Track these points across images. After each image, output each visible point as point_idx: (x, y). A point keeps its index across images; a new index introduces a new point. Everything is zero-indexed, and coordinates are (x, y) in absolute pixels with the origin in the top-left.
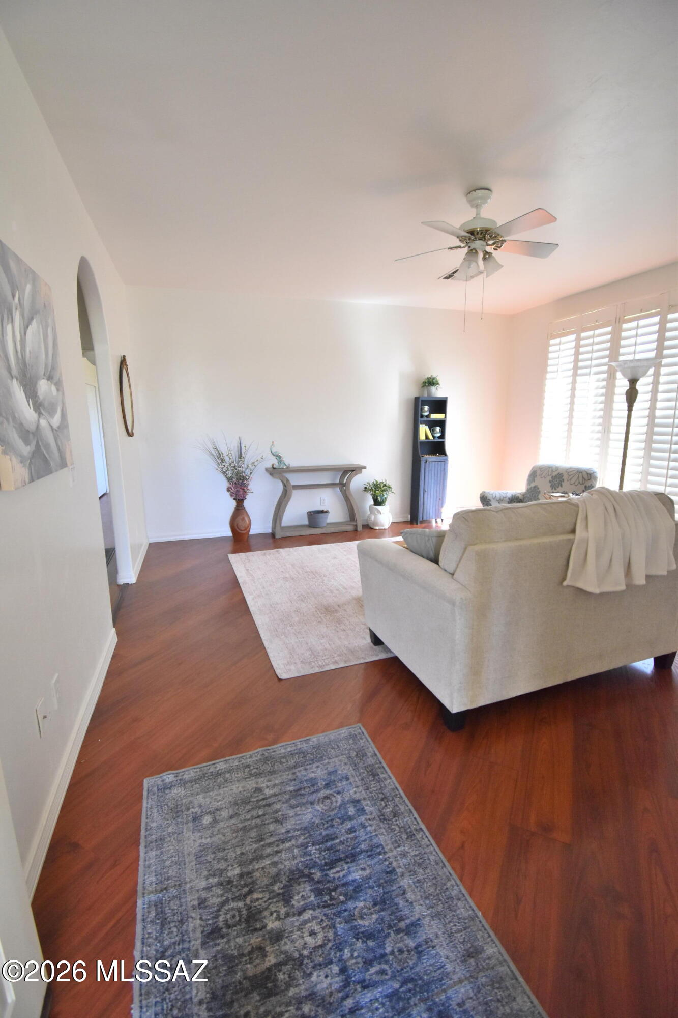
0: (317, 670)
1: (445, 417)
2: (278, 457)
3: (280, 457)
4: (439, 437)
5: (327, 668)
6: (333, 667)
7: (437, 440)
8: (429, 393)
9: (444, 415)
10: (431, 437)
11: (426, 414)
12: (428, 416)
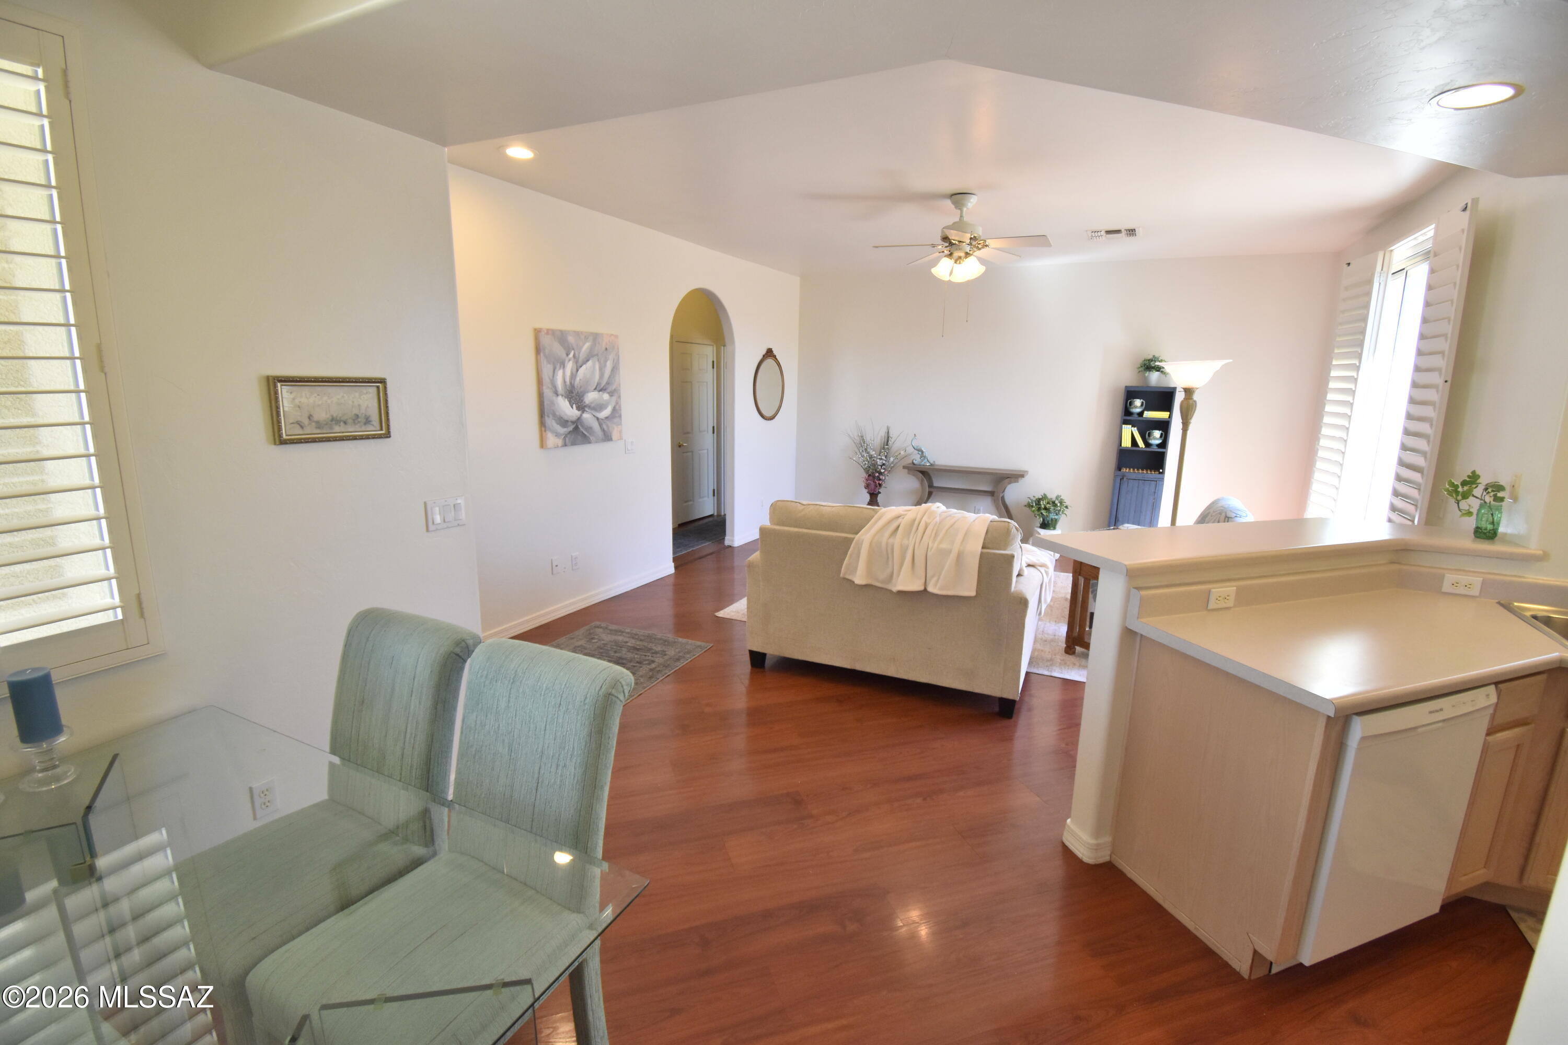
1: (1170, 417)
2: (920, 451)
3: (922, 452)
4: (1159, 446)
7: (1156, 449)
8: (1146, 379)
9: (1169, 413)
10: (1141, 444)
11: (1138, 410)
12: (1141, 414)
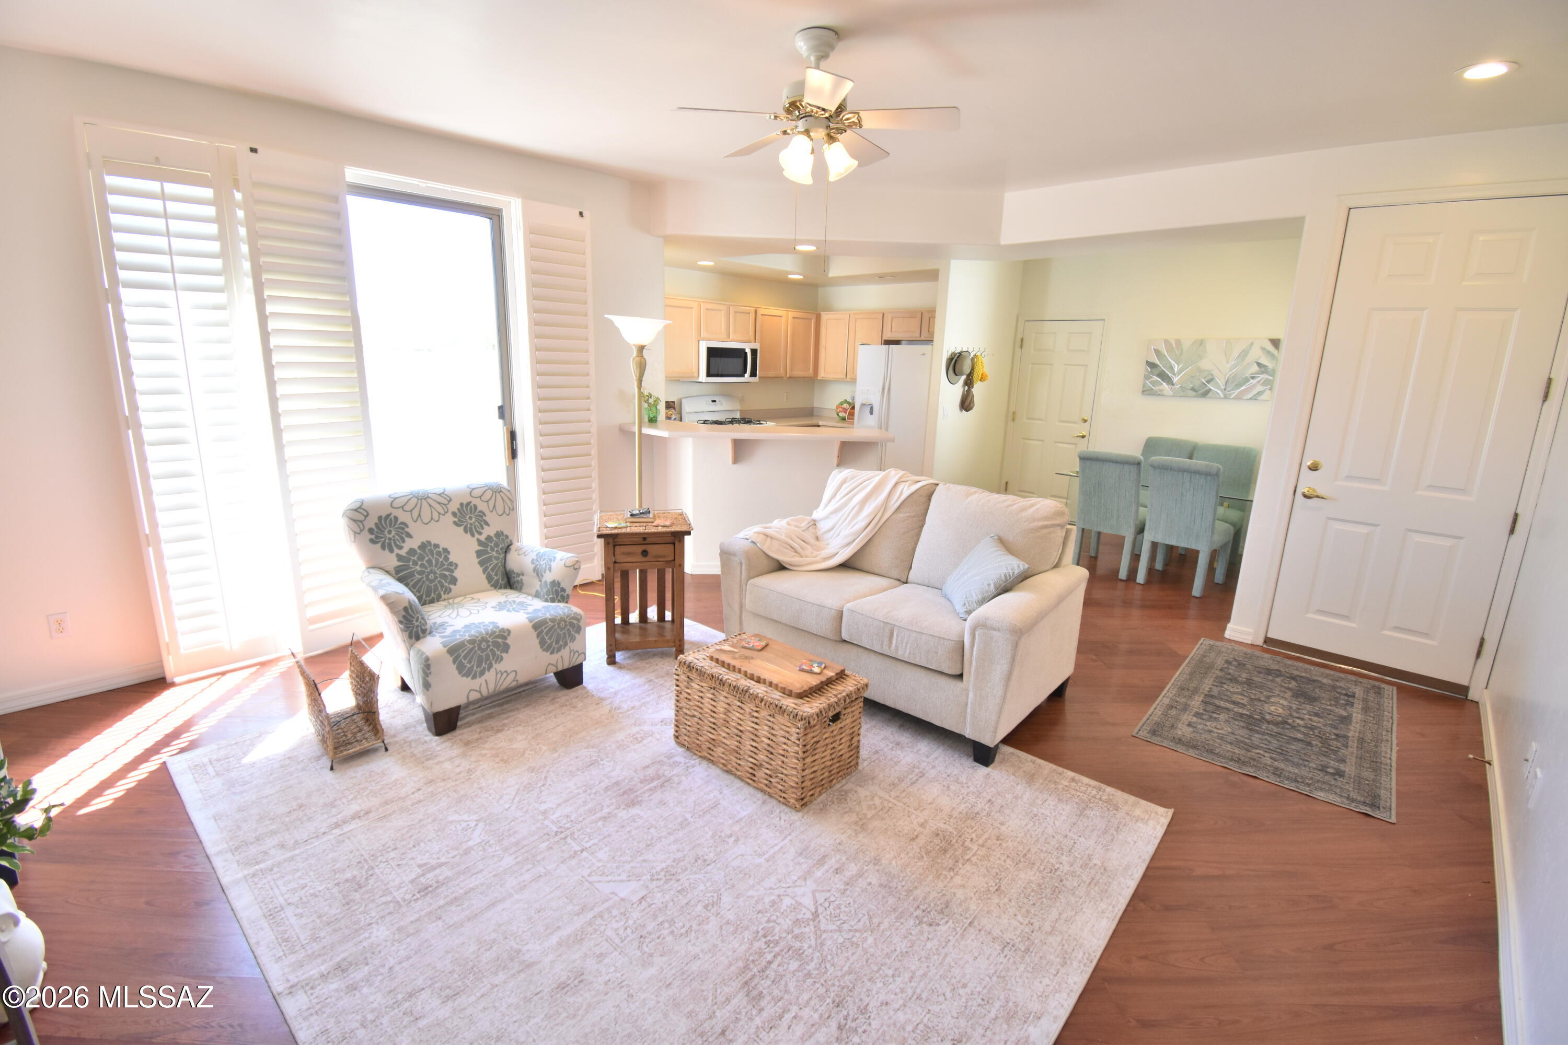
0: (1109, 789)
5: (1094, 783)
6: (1086, 780)
